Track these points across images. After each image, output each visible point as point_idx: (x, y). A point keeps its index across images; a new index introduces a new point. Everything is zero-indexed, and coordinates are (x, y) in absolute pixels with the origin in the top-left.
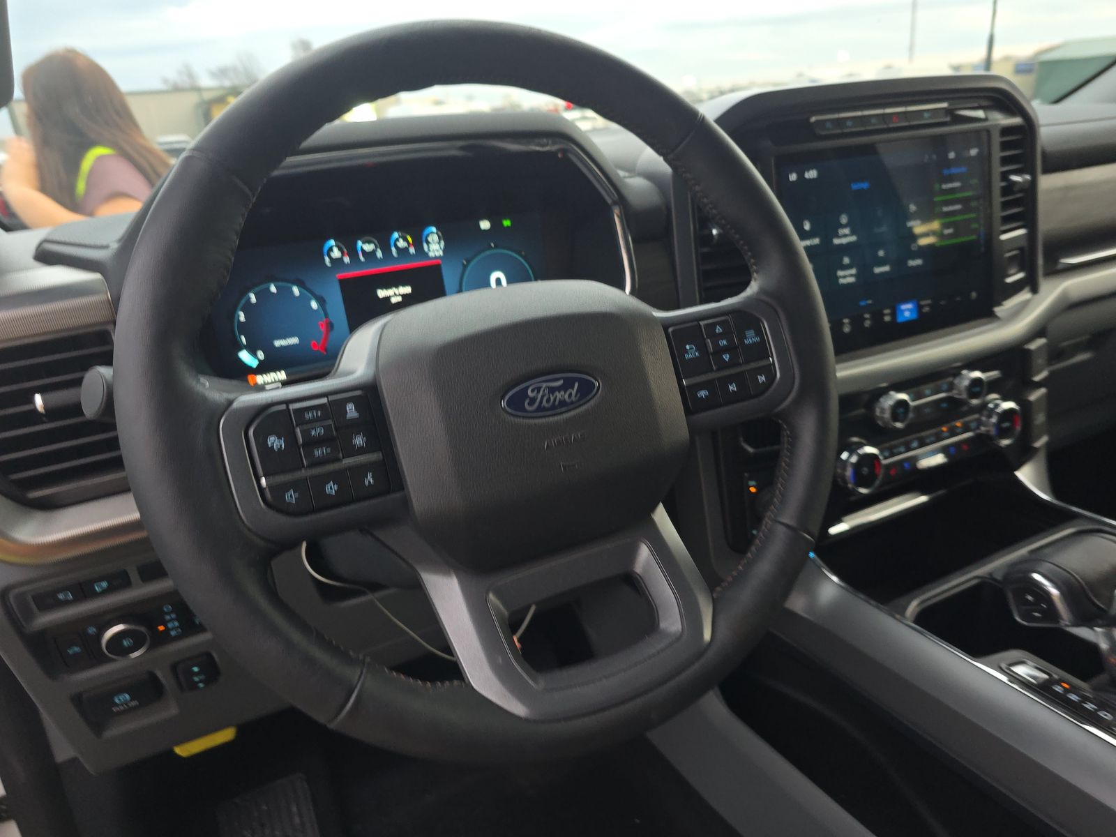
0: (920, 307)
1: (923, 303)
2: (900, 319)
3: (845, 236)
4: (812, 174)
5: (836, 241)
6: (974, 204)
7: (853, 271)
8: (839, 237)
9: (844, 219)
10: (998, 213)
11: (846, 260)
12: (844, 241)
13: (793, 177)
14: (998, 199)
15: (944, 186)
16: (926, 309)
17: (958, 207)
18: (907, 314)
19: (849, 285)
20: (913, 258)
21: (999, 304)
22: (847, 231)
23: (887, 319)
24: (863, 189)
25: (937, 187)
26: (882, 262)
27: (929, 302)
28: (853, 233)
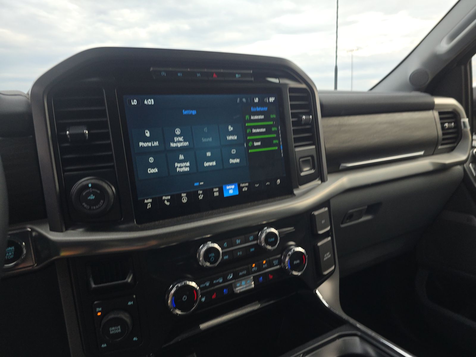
0: (240, 189)
1: (242, 185)
2: (226, 195)
3: (180, 142)
4: (150, 102)
5: (173, 145)
6: (274, 129)
7: (188, 164)
8: (174, 142)
9: (178, 132)
10: (292, 136)
11: (181, 157)
12: (179, 145)
13: (135, 102)
14: (291, 128)
15: (252, 118)
16: (245, 189)
17: (263, 130)
18: (231, 192)
19: (184, 173)
20: (234, 158)
21: (297, 187)
22: (181, 139)
23: (216, 194)
24: (192, 115)
25: (247, 117)
26: (209, 160)
27: (247, 184)
28: (185, 141)
